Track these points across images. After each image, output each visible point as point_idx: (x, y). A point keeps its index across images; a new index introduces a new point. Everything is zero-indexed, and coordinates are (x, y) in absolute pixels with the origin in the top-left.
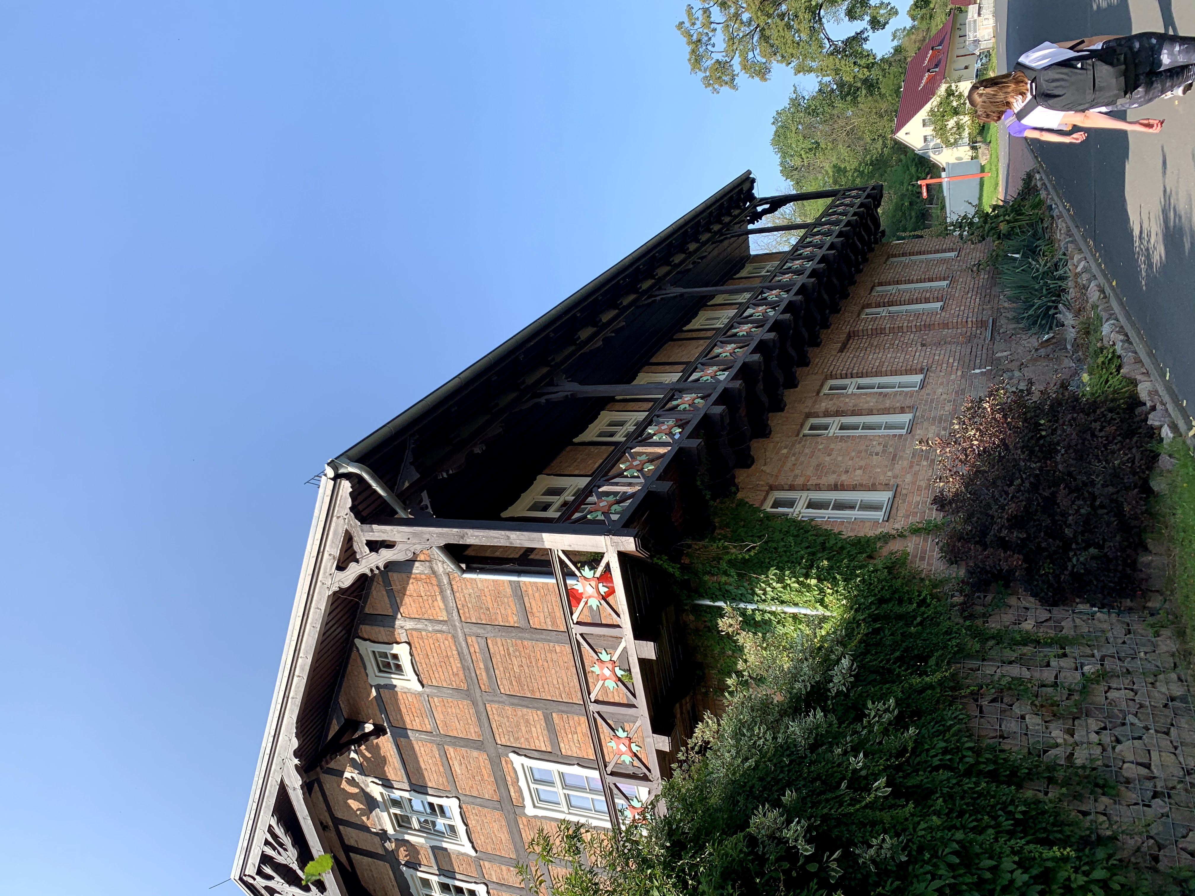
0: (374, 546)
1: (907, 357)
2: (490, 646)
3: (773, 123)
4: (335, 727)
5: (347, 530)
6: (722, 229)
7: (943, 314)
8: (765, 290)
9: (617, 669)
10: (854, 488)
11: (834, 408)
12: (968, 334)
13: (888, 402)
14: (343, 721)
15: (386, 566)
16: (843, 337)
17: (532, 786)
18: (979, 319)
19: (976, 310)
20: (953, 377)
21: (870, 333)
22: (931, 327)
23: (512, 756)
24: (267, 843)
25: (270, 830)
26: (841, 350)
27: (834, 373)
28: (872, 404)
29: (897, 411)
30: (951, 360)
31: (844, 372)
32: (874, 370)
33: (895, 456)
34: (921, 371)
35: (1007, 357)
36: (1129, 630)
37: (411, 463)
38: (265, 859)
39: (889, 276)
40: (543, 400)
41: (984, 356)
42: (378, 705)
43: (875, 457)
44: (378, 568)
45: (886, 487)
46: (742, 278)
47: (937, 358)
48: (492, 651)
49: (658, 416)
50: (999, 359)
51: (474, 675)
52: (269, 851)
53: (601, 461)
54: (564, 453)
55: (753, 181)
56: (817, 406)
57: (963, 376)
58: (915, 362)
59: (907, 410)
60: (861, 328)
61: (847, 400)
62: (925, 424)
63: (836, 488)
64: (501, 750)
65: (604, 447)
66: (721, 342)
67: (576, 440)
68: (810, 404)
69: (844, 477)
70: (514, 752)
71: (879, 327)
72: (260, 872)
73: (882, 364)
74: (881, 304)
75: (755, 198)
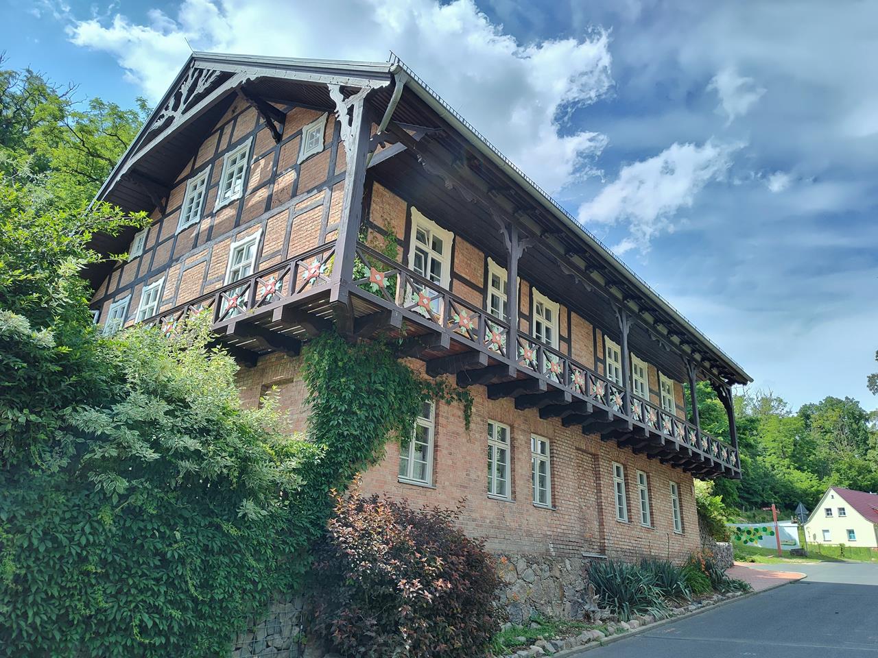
0: (350, 111)
1: (569, 496)
2: (319, 208)
3: (847, 398)
4: (280, 107)
5: (361, 88)
6: (696, 361)
7: (614, 522)
8: (622, 394)
9: (270, 295)
10: (435, 459)
11: (517, 444)
12: (593, 540)
13: (522, 482)
14: (285, 113)
15: (339, 122)
16: (593, 451)
17: (245, 246)
18: (606, 548)
19: (616, 546)
20: (546, 528)
21: (598, 469)
22: (601, 513)
23: (260, 231)
24: (209, 70)
25: (214, 71)
26: (577, 449)
27: (555, 444)
28: (520, 471)
29: (513, 489)
30: (563, 527)
31: (555, 451)
32: (556, 473)
33: (466, 487)
34: (554, 506)
35: (565, 567)
36: (281, 650)
37: (426, 134)
38: (201, 71)
39: (656, 483)
40: (503, 231)
41: (566, 551)
42: (292, 136)
43: (465, 473)
44: (339, 116)
45: (435, 482)
46: (658, 377)
47: (567, 517)
48: (316, 209)
49: (480, 317)
50: (563, 561)
51: (305, 198)
52: (205, 72)
53: (468, 278)
54: (477, 251)
55: (745, 384)
56: (520, 433)
57: (546, 536)
58: (563, 502)
59: (513, 496)
60: (601, 463)
61: (525, 454)
62: (498, 509)
63: (436, 446)
64: (265, 222)
65: (482, 280)
66: (564, 362)
67: (489, 259)
68: (522, 427)
69: (445, 452)
70: (263, 232)
71: (601, 476)
72: (196, 69)
73: (562, 478)
74: (626, 478)
75: (731, 386)
